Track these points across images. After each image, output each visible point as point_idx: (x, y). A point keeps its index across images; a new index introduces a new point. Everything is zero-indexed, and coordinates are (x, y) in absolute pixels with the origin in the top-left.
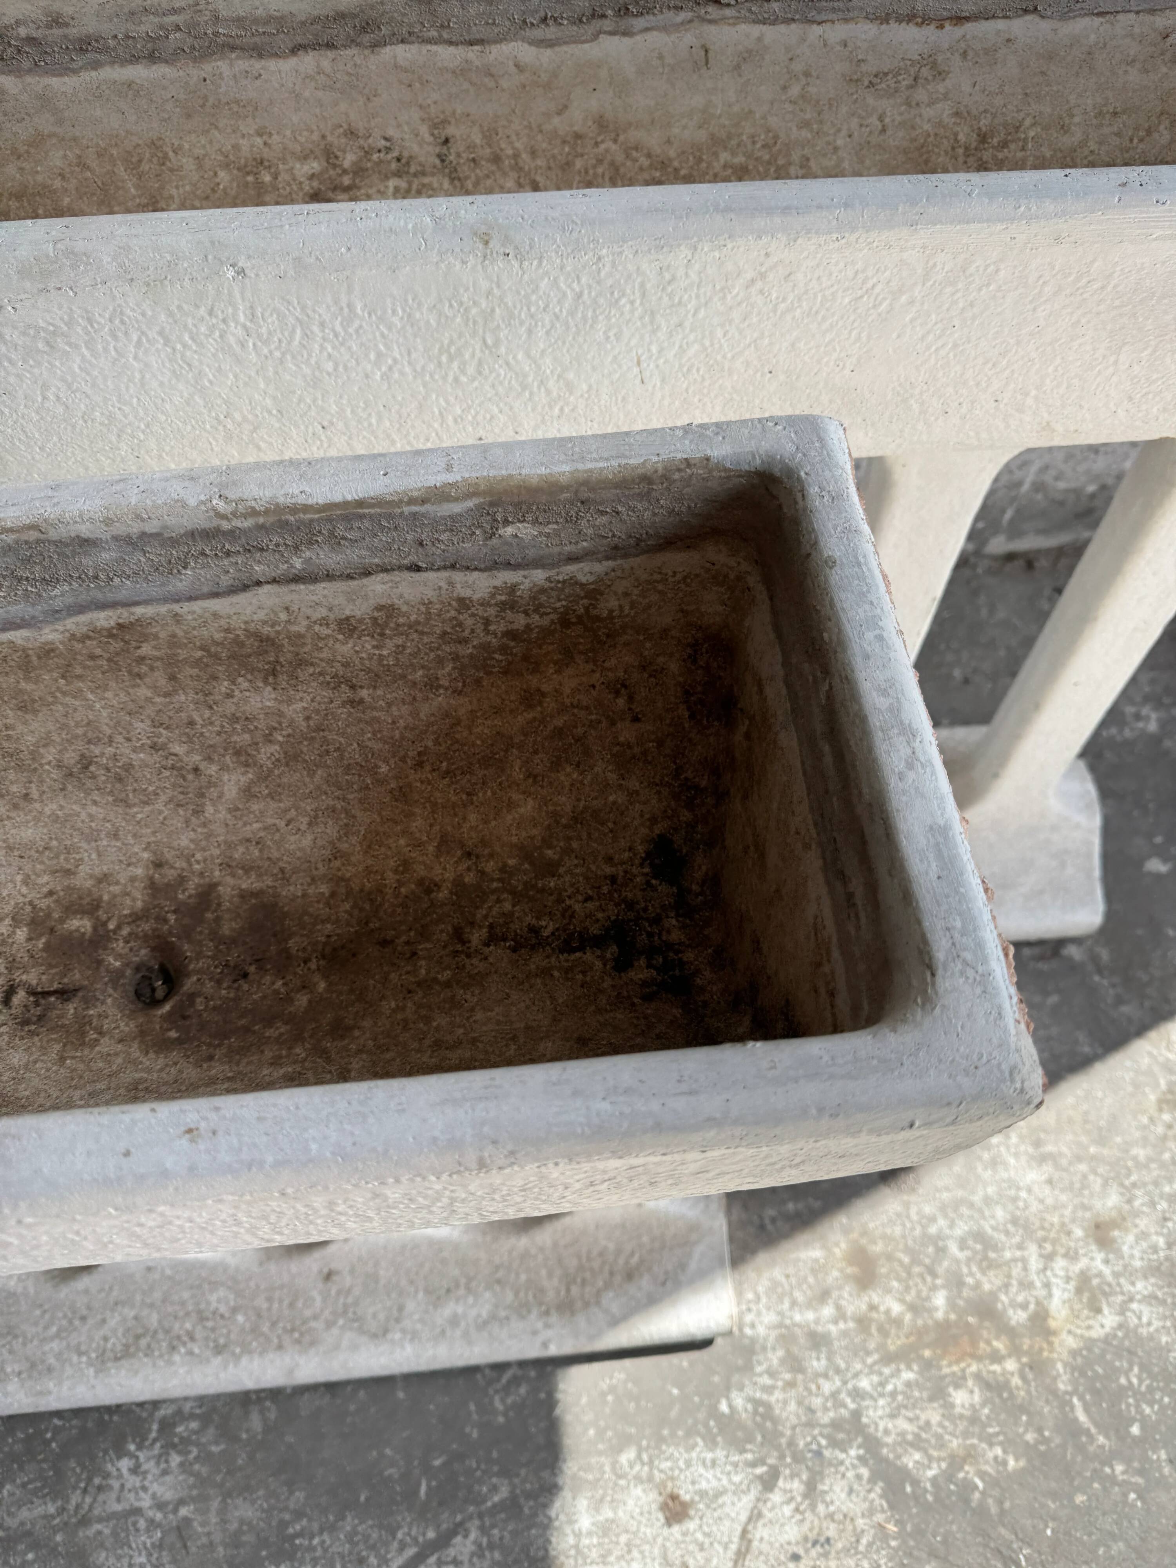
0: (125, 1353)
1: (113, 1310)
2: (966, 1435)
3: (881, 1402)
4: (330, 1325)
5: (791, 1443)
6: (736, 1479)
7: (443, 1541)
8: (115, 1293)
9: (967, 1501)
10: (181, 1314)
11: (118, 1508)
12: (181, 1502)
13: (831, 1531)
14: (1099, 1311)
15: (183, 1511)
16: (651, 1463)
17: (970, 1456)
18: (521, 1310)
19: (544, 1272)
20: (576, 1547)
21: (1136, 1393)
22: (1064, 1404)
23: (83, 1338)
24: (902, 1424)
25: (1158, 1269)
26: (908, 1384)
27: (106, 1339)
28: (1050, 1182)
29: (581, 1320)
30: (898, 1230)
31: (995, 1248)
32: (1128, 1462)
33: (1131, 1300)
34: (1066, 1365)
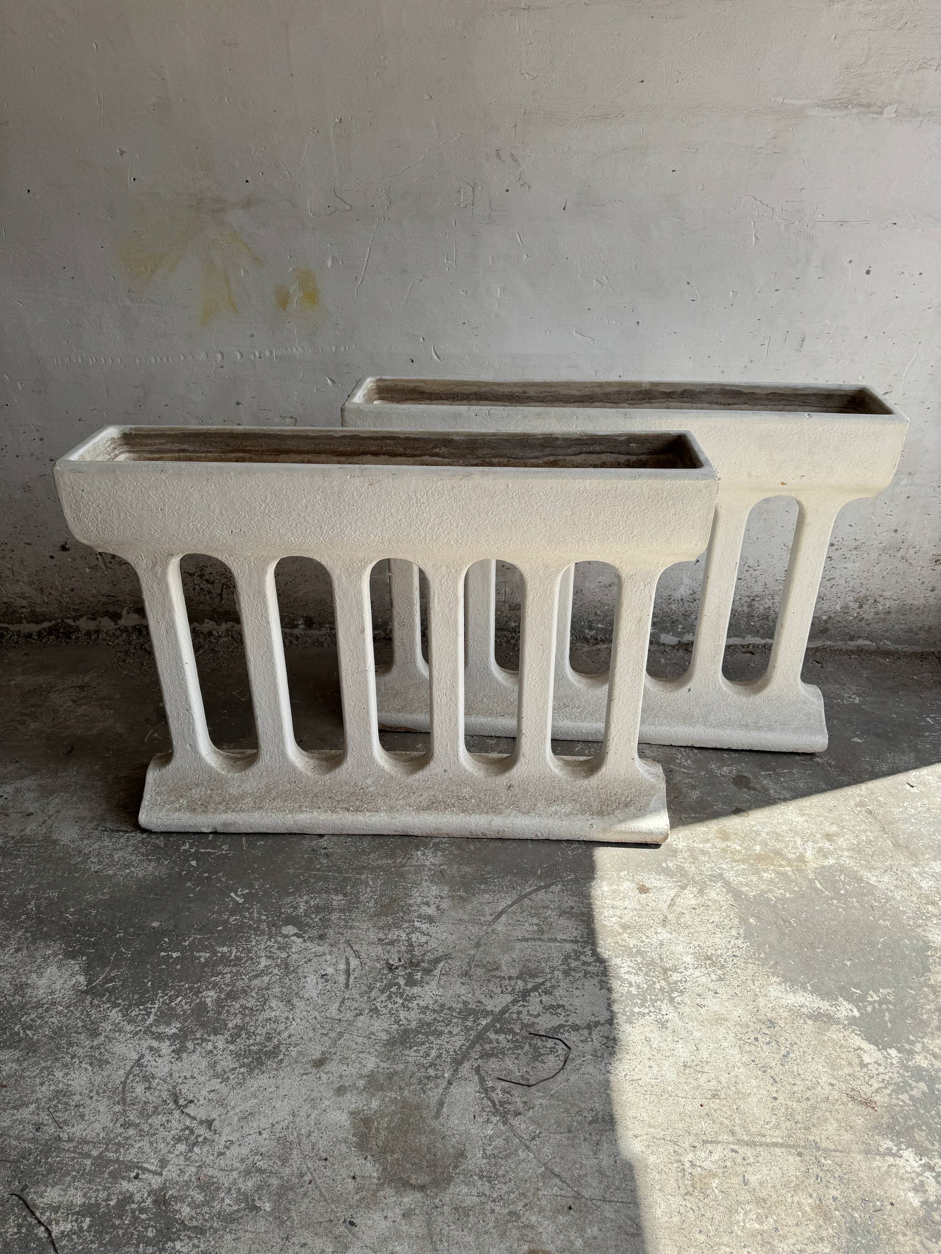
0: (428, 808)
1: (426, 791)
2: (768, 885)
3: (731, 872)
4: (507, 807)
5: (692, 878)
6: (670, 885)
7: (547, 886)
8: (428, 783)
9: (768, 904)
10: (451, 796)
11: (416, 864)
12: (442, 864)
13: (710, 903)
14: (827, 858)
15: (442, 867)
16: (633, 876)
17: (770, 891)
18: (583, 812)
19: (592, 799)
20: (602, 894)
21: (842, 882)
22: (811, 881)
23: (412, 801)
24: (740, 879)
25: (854, 849)
26: (743, 869)
27: (421, 802)
28: (806, 821)
29: (606, 818)
30: (740, 827)
31: (782, 837)
32: (839, 900)
33: (842, 856)
34: (812, 871)
